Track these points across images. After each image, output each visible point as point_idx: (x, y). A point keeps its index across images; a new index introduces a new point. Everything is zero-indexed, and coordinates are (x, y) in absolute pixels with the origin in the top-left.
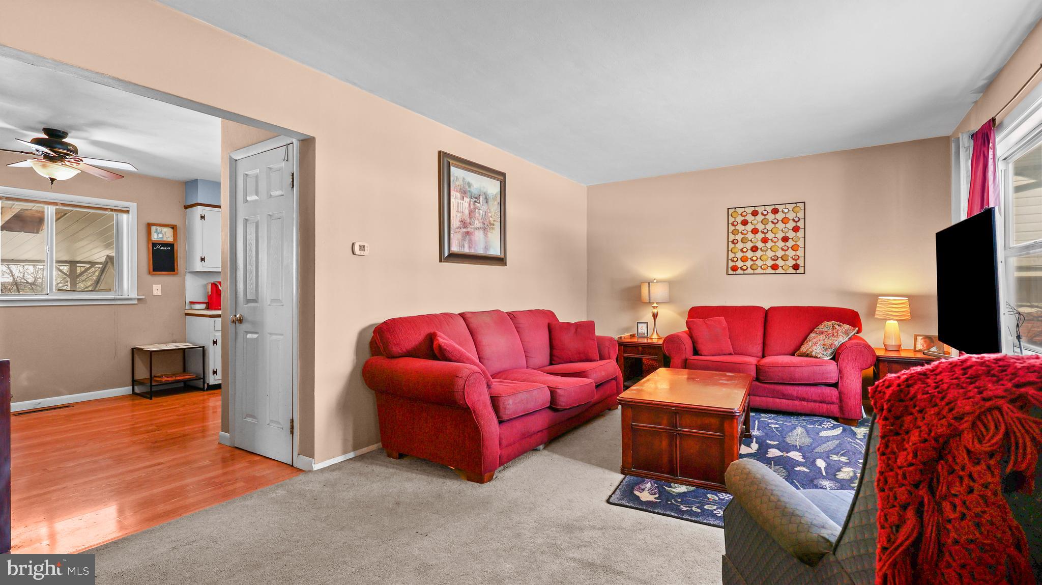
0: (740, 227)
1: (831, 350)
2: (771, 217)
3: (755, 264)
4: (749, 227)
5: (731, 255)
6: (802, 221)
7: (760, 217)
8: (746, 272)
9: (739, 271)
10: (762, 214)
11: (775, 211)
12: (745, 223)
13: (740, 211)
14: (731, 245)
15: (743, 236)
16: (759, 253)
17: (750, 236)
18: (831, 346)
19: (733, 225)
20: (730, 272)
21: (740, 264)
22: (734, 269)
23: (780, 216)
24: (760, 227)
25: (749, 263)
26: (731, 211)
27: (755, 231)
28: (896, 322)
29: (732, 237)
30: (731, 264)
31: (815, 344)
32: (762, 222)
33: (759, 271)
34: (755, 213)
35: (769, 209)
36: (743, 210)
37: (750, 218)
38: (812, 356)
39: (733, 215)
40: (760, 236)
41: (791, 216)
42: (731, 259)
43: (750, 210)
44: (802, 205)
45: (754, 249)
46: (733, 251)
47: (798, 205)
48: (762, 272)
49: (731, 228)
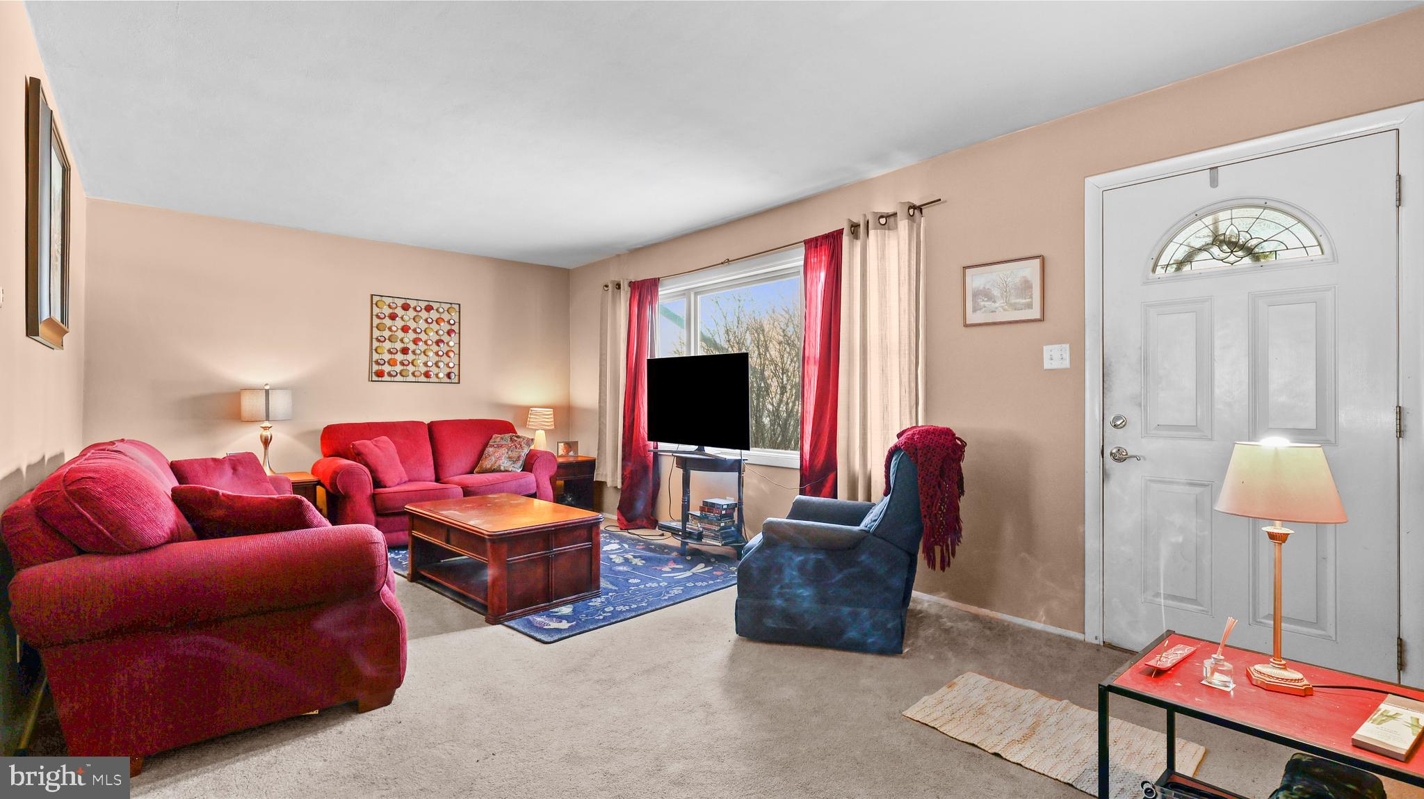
0: (388, 322)
1: (520, 463)
2: (424, 314)
3: (406, 369)
4: (399, 323)
5: (376, 357)
6: (457, 324)
7: (411, 313)
8: (396, 379)
9: (386, 378)
10: (415, 309)
11: (429, 309)
12: (393, 317)
13: (388, 301)
14: (375, 344)
15: (391, 333)
16: (410, 357)
17: (400, 334)
18: (519, 457)
19: (378, 317)
20: (375, 378)
21: (387, 368)
22: (380, 374)
23: (434, 315)
24: (412, 325)
25: (399, 368)
26: (376, 299)
27: (405, 329)
28: (543, 432)
29: (376, 333)
30: (375, 368)
31: (499, 458)
32: (414, 319)
33: (411, 378)
34: (406, 307)
35: (423, 305)
36: (390, 300)
37: (399, 312)
38: (501, 471)
39: (379, 304)
40: (411, 335)
41: (446, 316)
42: (375, 362)
43: (400, 302)
44: (456, 307)
45: (405, 351)
46: (379, 351)
47: (453, 306)
48: (413, 379)
49: (376, 321)
